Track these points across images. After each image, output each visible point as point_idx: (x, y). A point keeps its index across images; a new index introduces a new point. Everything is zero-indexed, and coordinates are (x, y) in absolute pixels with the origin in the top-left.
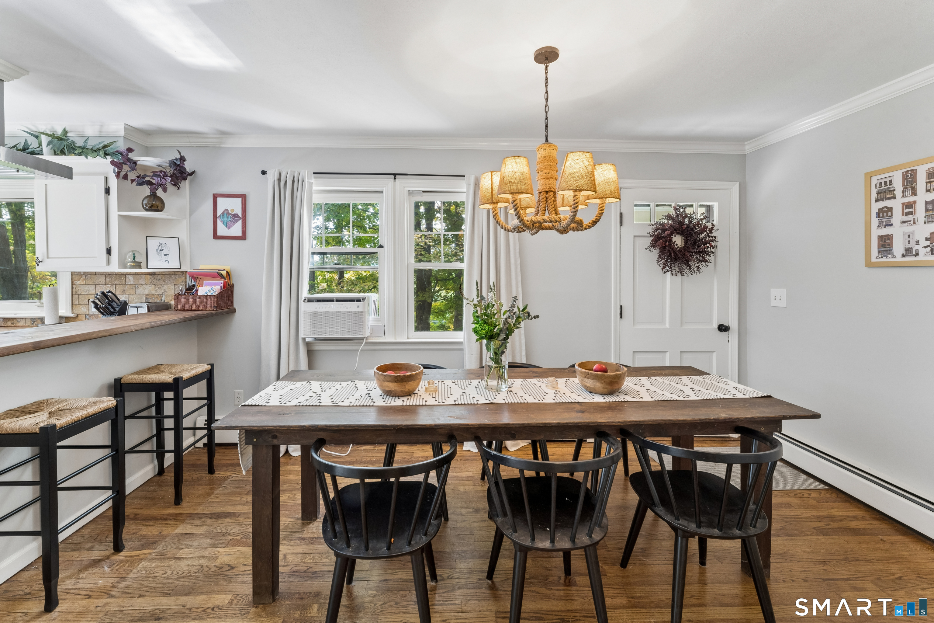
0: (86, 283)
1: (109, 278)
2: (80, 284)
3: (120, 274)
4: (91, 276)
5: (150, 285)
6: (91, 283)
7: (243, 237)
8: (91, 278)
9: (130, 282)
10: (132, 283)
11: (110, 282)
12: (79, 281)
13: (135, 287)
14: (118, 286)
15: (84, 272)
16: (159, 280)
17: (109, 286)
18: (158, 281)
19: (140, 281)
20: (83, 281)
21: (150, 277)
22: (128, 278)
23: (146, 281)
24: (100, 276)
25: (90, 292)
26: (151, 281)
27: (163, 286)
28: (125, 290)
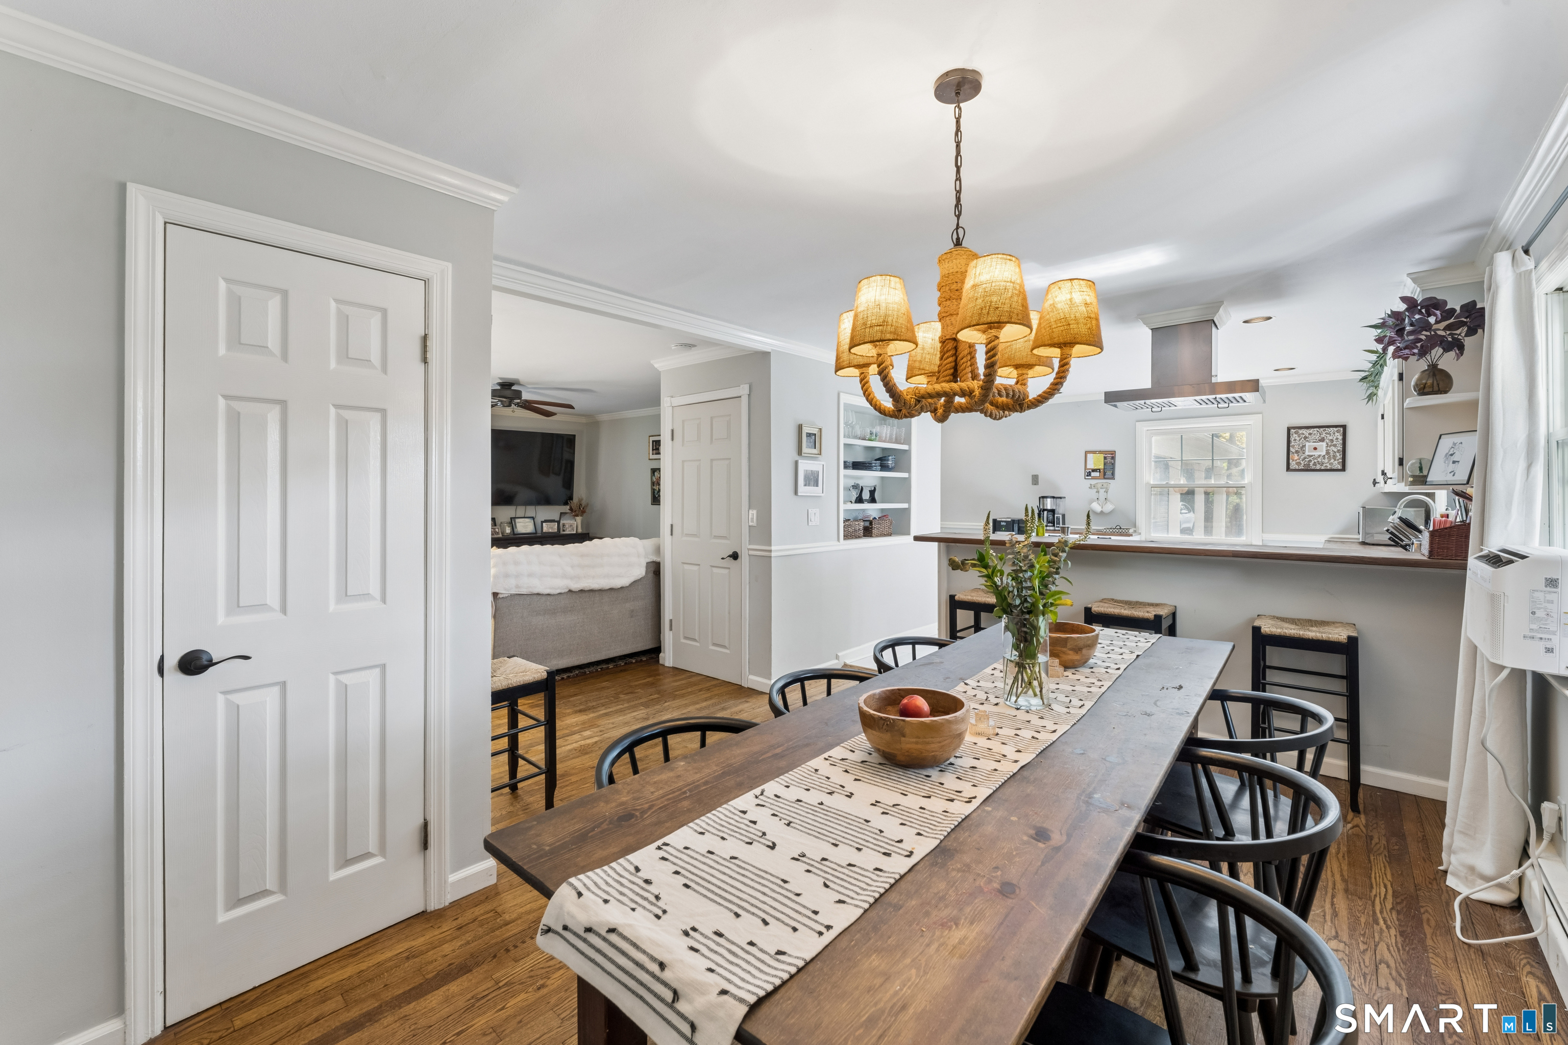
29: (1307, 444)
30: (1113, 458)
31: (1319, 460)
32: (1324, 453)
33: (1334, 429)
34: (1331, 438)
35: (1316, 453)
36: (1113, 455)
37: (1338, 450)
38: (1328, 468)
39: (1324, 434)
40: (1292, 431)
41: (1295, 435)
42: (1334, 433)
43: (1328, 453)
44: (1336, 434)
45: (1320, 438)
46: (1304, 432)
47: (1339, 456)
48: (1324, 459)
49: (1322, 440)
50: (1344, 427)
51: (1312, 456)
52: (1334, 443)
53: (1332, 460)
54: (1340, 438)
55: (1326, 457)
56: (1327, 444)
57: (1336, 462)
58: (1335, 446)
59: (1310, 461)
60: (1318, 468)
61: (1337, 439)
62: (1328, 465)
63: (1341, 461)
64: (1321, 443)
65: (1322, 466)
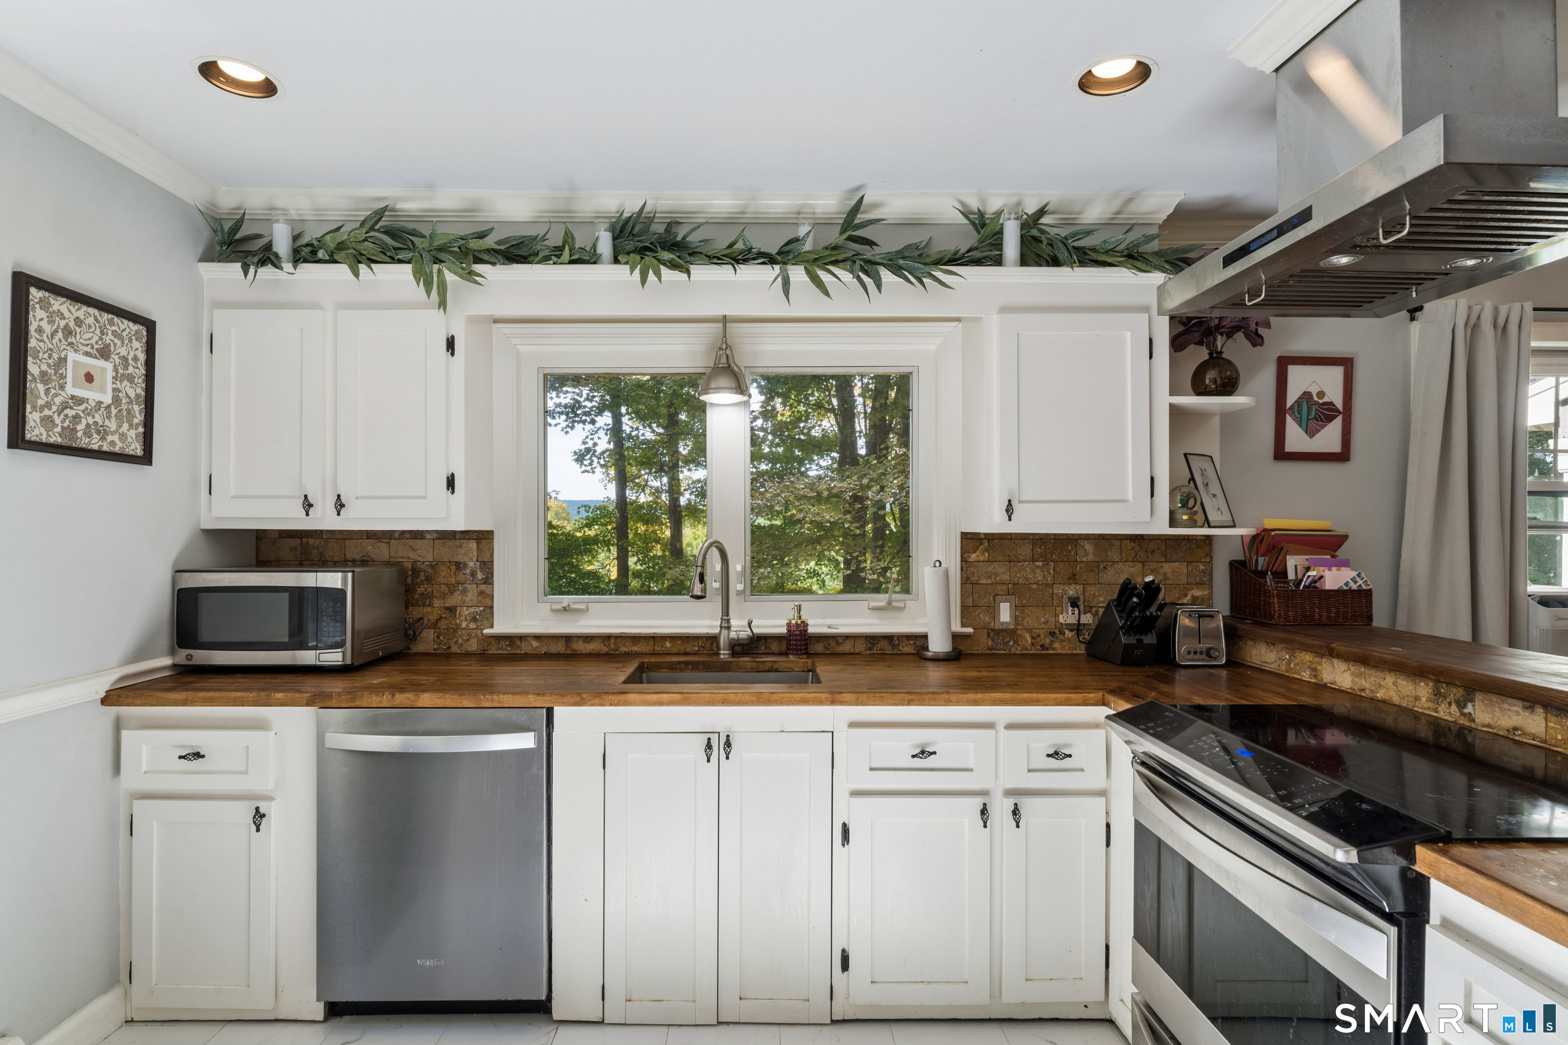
0: (991, 559)
1: (1040, 548)
2: (976, 559)
3: (1066, 537)
4: (1002, 541)
5: (1132, 564)
6: (1000, 558)
7: (1343, 456)
8: (1001, 545)
9: (1086, 555)
10: (1091, 558)
11: (1042, 556)
12: (975, 552)
13: (1096, 567)
14: (1061, 565)
15: (986, 534)
16: (1153, 552)
17: (1040, 564)
18: (1149, 555)
19: (1110, 553)
20: (983, 553)
21: (1132, 544)
22: (1083, 547)
23: (1124, 555)
24: (1021, 542)
25: (998, 578)
26: (1134, 554)
27: (1161, 567)
28: (1074, 575)
29: (72, 356)
31: (98, 418)
32: (107, 399)
33: (131, 324)
34: (123, 352)
35: (89, 394)
37: (138, 396)
38: (117, 449)
39: (110, 336)
40: (30, 292)
41: (42, 313)
42: (130, 340)
43: (116, 400)
44: (136, 344)
45: (99, 345)
46: (64, 310)
47: (138, 411)
48: (109, 417)
49: (104, 353)
50: (150, 325)
51: (80, 401)
52: (131, 370)
53: (126, 426)
54: (142, 357)
55: (114, 411)
56: (116, 369)
57: (132, 433)
58: (131, 379)
59: (74, 419)
60: (95, 447)
61: (135, 359)
62: (115, 438)
63: (141, 430)
64: (101, 363)
65: (103, 439)
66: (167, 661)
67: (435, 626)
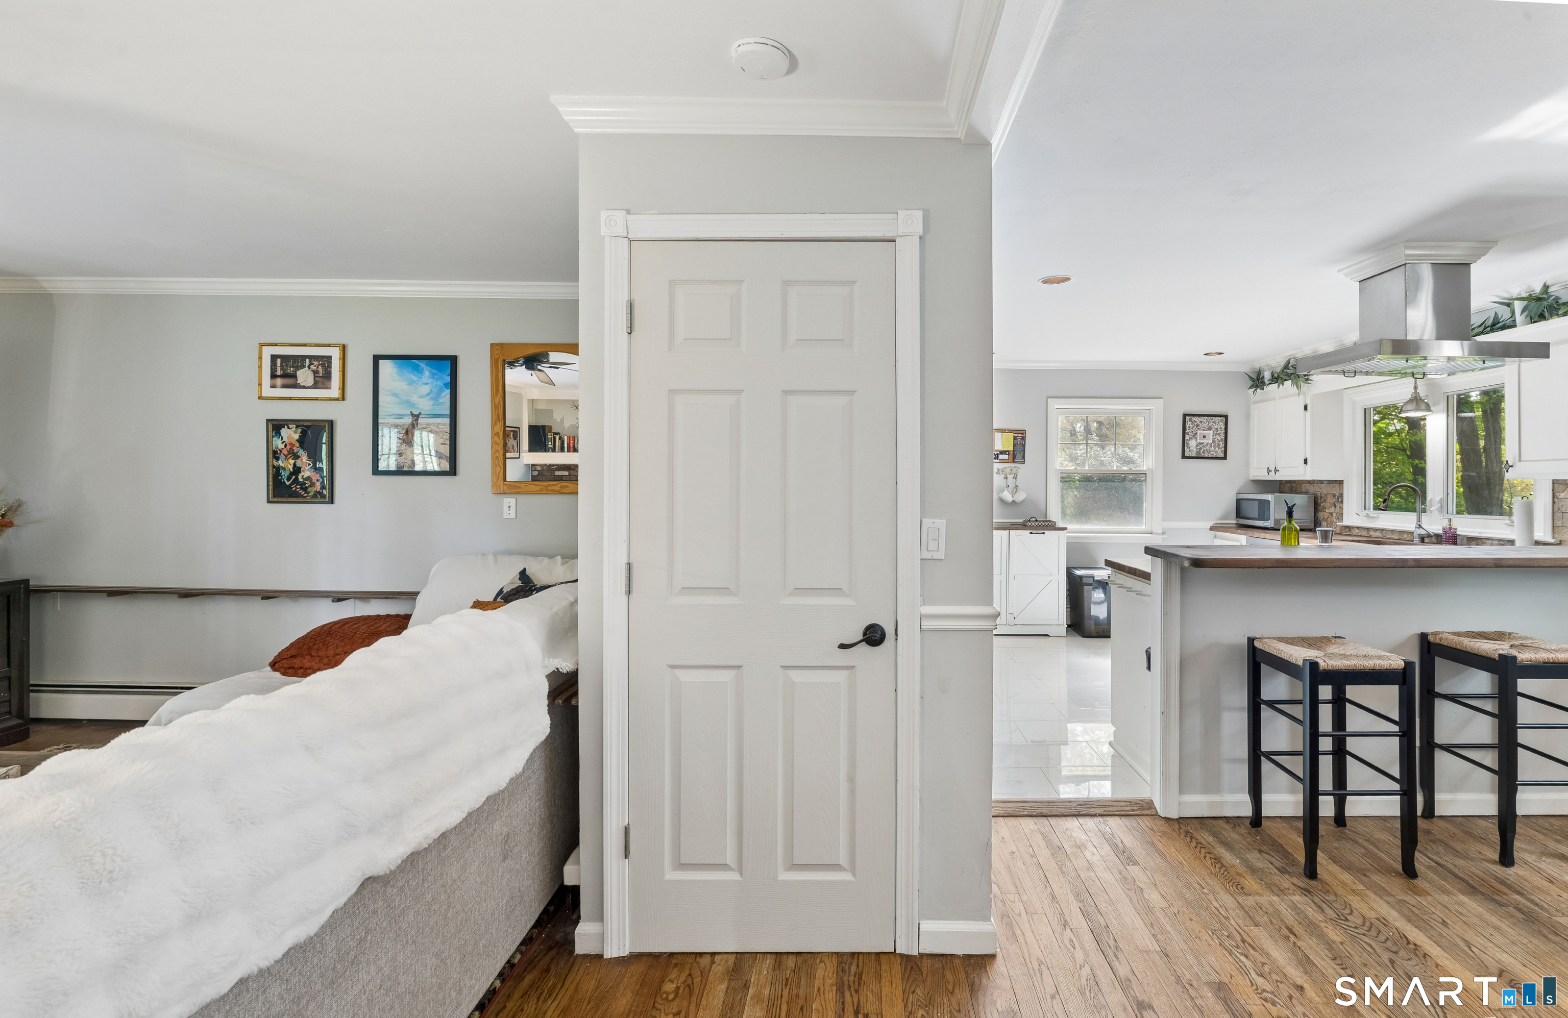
29: (1199, 432)
30: (1024, 439)
31: (1207, 448)
32: (1211, 441)
33: (1219, 418)
34: (1216, 427)
35: (1205, 441)
36: (1023, 432)
37: (1222, 439)
38: (1214, 456)
39: (1211, 423)
40: (1188, 418)
41: (1189, 423)
42: (1219, 422)
43: (1214, 442)
44: (1221, 423)
45: (1208, 427)
46: (1196, 420)
47: (1222, 444)
48: (1211, 447)
49: (1210, 429)
50: (1226, 417)
51: (1202, 443)
52: (1219, 432)
53: (1217, 449)
54: (1223, 427)
55: (1213, 445)
56: (1213, 432)
57: (1220, 450)
58: (1219, 434)
59: (1200, 449)
60: (1206, 456)
61: (1221, 428)
62: (1214, 453)
63: (1223, 449)
64: (1209, 432)
65: (1209, 453)
66: (1234, 522)
67: (1326, 521)
